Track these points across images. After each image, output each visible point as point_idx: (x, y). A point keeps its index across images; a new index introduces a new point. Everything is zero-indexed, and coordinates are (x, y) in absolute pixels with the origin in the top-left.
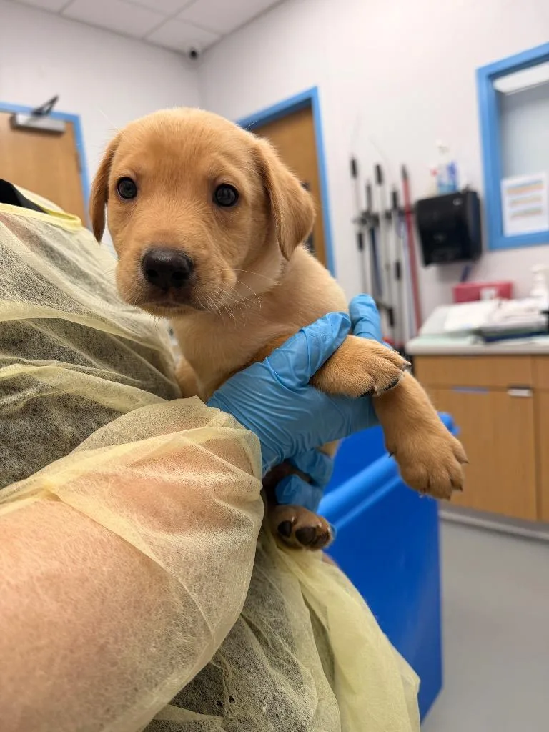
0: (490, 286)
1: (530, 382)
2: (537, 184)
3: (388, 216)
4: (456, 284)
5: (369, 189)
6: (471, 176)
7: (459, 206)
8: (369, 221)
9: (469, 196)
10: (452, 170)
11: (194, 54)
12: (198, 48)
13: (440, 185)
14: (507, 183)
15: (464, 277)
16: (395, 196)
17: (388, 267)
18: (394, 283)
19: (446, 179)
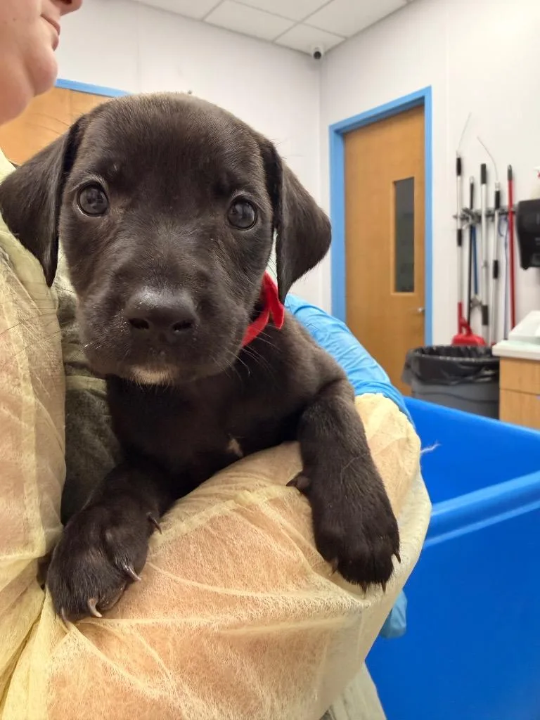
3: (490, 215)
5: (472, 187)
8: (471, 218)
11: (317, 55)
12: (322, 50)
16: (498, 196)
17: (486, 265)
18: (492, 281)
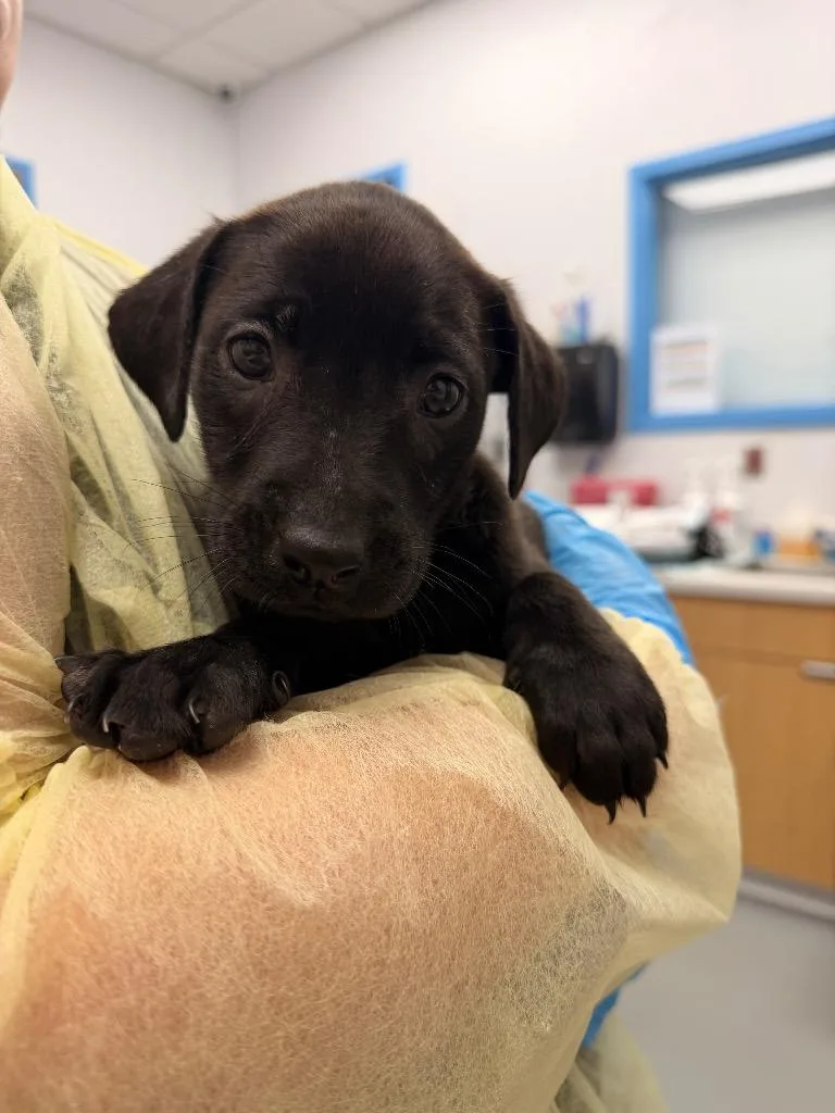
0: (622, 486)
6: (612, 321)
7: (586, 366)
9: (604, 353)
10: (583, 310)
11: (226, 94)
12: (234, 87)
13: (563, 331)
14: (661, 337)
15: (590, 469)
19: (572, 323)
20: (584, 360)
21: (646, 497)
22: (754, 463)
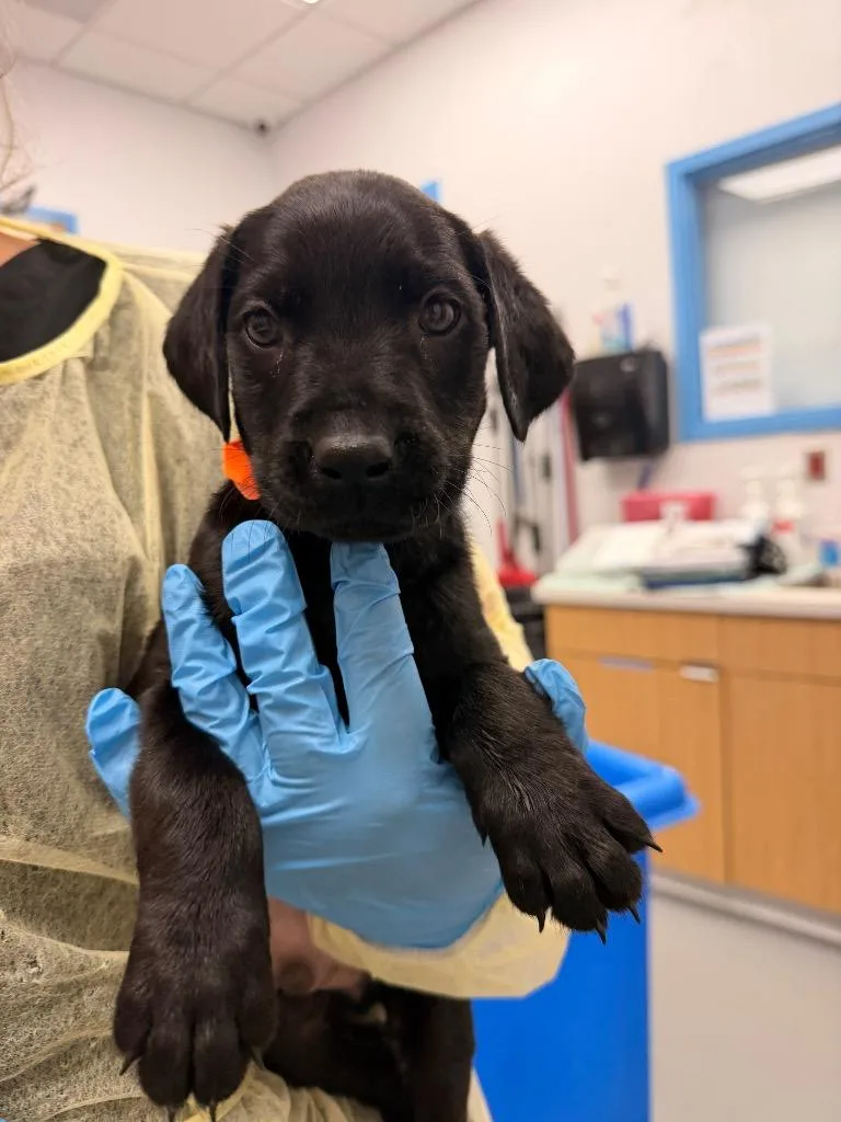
0: (677, 498)
1: (713, 656)
2: (752, 343)
4: (628, 491)
6: (656, 327)
7: (630, 373)
9: (650, 360)
10: (625, 316)
11: (262, 128)
12: (271, 120)
13: (605, 339)
14: (710, 339)
15: (643, 482)
17: (532, 464)
18: (541, 486)
19: (615, 330)
20: (628, 367)
21: (703, 510)
22: (817, 466)
